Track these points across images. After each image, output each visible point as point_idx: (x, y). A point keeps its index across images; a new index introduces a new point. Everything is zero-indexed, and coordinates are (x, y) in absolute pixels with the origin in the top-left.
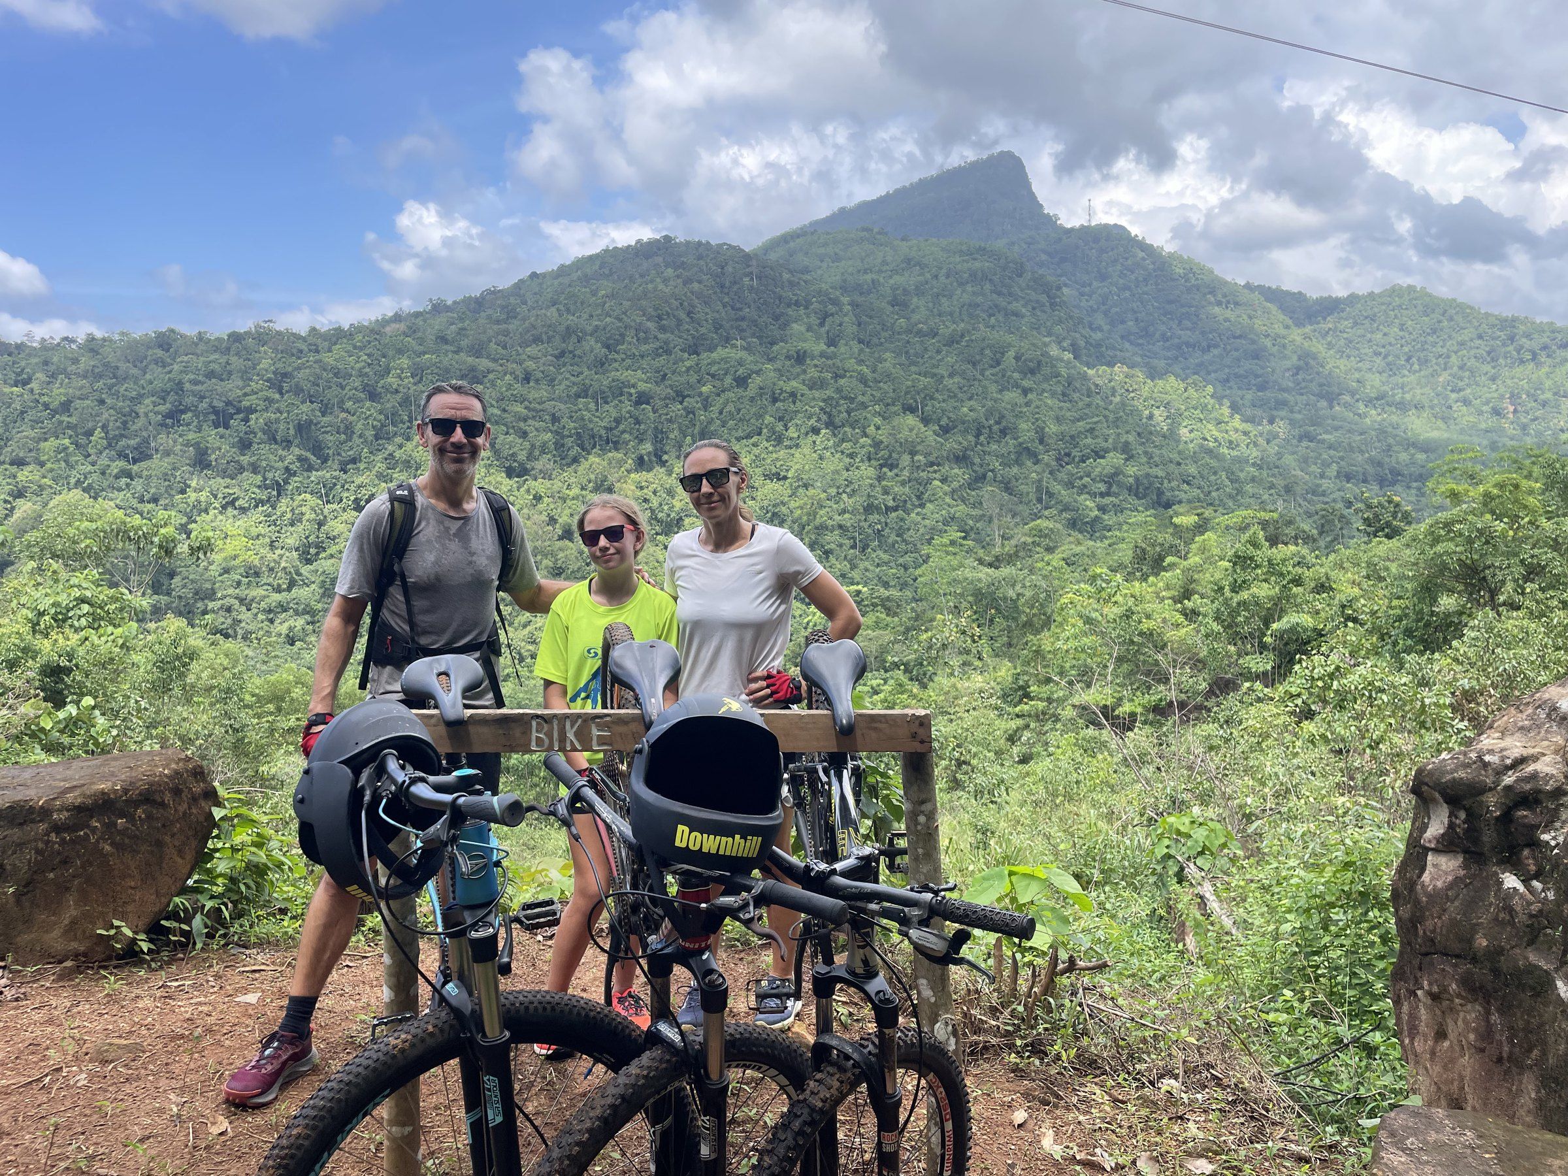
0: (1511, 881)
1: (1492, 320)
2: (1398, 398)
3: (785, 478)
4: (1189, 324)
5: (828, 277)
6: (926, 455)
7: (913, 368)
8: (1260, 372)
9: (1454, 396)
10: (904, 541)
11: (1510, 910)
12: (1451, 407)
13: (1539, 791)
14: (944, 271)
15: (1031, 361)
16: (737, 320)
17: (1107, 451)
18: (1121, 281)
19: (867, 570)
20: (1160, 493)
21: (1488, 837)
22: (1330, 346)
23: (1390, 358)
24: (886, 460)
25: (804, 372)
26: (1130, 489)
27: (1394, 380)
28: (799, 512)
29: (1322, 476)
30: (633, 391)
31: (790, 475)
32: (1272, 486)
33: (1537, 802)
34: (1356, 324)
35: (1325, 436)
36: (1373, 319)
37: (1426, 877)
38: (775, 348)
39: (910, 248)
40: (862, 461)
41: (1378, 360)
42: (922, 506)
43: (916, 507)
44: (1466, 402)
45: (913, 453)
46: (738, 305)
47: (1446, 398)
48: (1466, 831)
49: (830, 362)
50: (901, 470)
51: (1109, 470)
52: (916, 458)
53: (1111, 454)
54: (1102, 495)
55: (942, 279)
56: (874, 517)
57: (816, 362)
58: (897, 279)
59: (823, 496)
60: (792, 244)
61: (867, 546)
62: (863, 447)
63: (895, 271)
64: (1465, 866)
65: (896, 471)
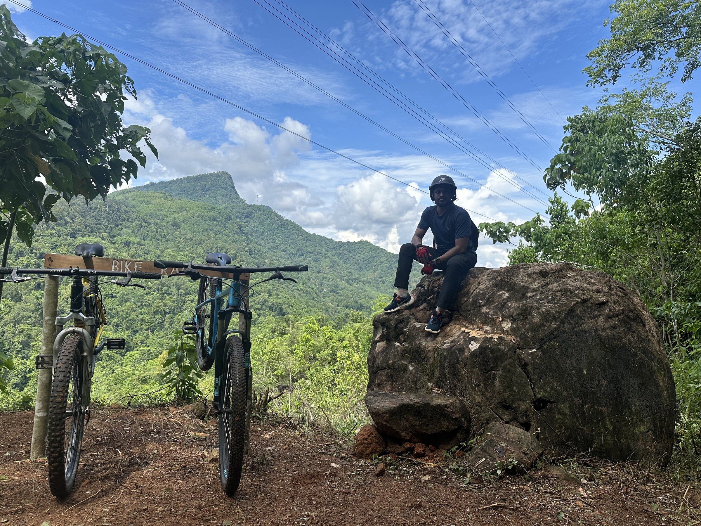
0: (397, 344)
1: (390, 255)
2: (362, 279)
3: (116, 297)
4: (293, 247)
5: (144, 210)
6: (185, 290)
7: (181, 253)
8: (318, 266)
9: (380, 280)
10: (172, 327)
11: (397, 351)
12: (378, 284)
13: (404, 318)
14: (197, 215)
15: (232, 254)
16: (97, 224)
17: (262, 292)
18: (269, 227)
19: (153, 340)
20: (281, 309)
21: (392, 334)
22: (341, 259)
23: (360, 265)
24: (167, 291)
25: (129, 250)
26: (270, 308)
27: (361, 273)
28: (121, 313)
29: (338, 306)
30: (38, 252)
31: (118, 295)
32: (321, 309)
33: (403, 321)
34: (349, 252)
35: (339, 291)
36: (355, 251)
37: (376, 350)
38: (115, 238)
39: (182, 203)
40: (155, 291)
41: (356, 266)
42: (181, 312)
43: (179, 312)
44: (384, 282)
45: (179, 289)
46: (98, 218)
47: (377, 280)
48: (386, 333)
49: (142, 247)
50: (173, 296)
51: (262, 300)
52: (181, 291)
53: (263, 294)
54: (259, 310)
55: (195, 218)
56: (159, 316)
57: (135, 246)
58: (175, 216)
59: (134, 306)
60: (127, 195)
61: (155, 329)
62: (155, 285)
63: (175, 212)
64: (386, 343)
65: (170, 296)
